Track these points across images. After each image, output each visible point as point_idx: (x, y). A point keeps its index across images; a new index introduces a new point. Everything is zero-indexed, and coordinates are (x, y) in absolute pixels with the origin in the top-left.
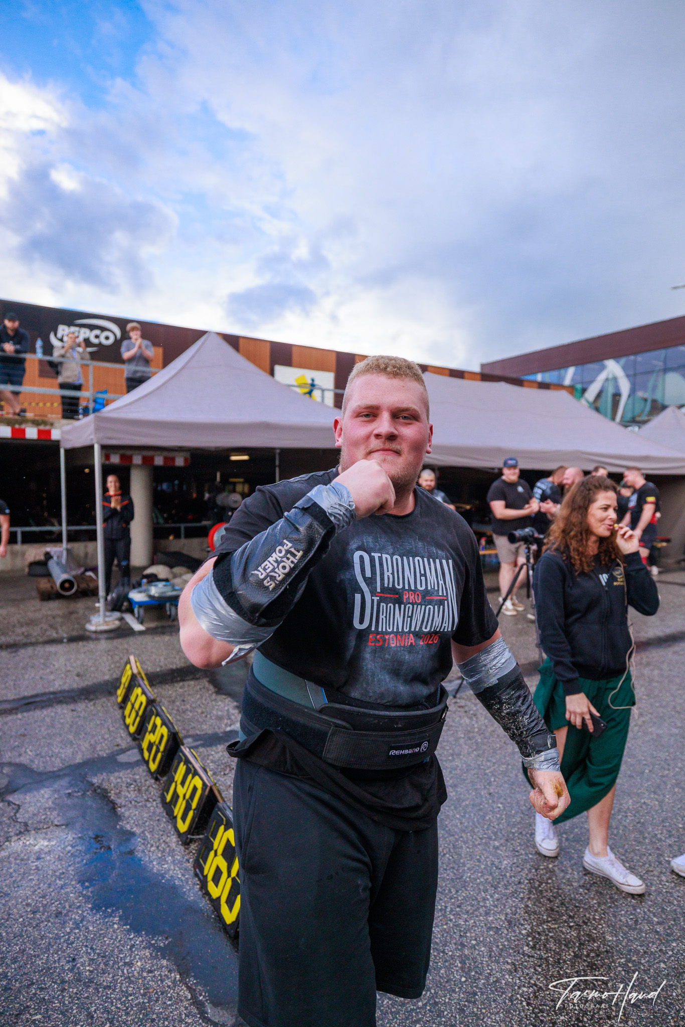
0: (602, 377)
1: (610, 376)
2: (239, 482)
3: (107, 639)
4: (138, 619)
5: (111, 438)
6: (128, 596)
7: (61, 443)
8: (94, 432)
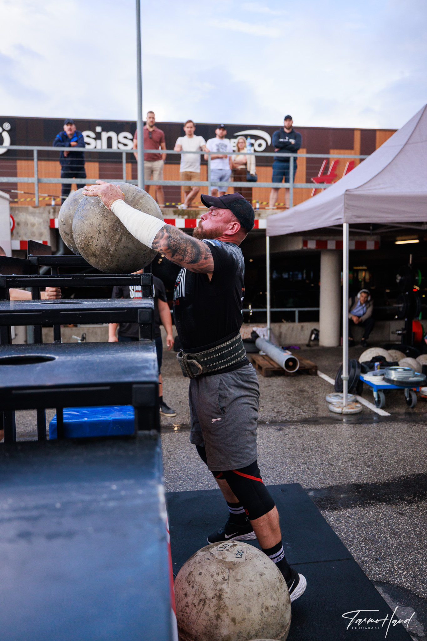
2: (362, 270)
3: (349, 422)
4: (377, 404)
5: (359, 217)
6: (361, 379)
7: (267, 232)
8: (343, 210)
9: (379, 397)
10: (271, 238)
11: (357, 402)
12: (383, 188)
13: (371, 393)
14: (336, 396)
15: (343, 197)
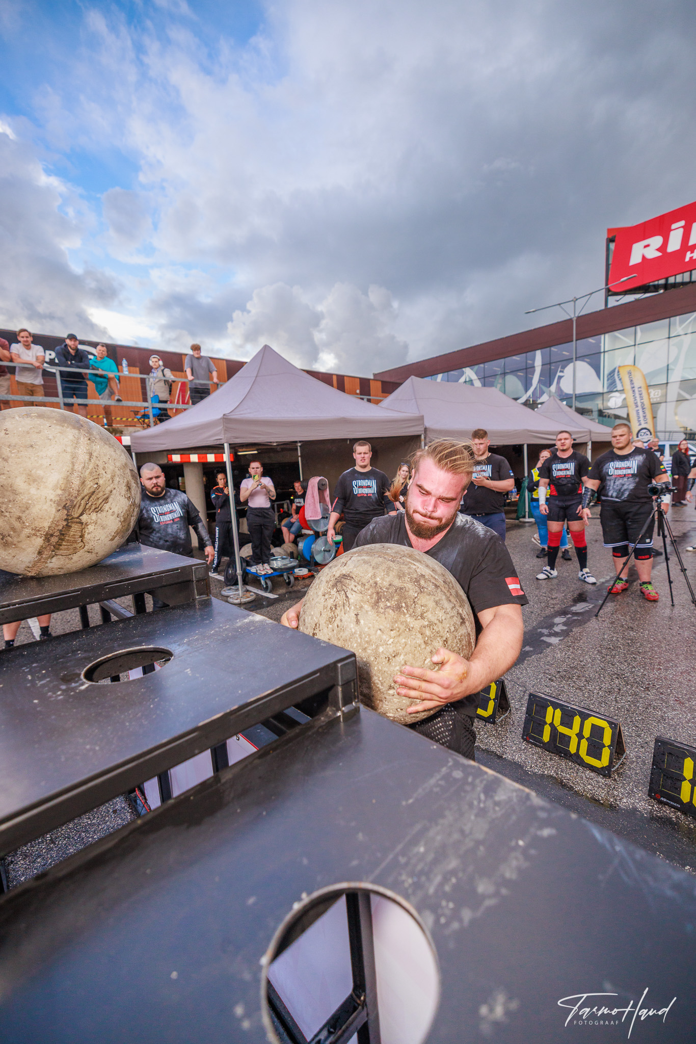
0: (462, 380)
1: (467, 380)
4: (266, 589)
5: (237, 438)
6: (247, 571)
7: (132, 448)
8: (223, 432)
9: (266, 584)
10: (137, 454)
11: (247, 591)
12: (250, 413)
13: (259, 581)
14: (229, 589)
15: (222, 421)
